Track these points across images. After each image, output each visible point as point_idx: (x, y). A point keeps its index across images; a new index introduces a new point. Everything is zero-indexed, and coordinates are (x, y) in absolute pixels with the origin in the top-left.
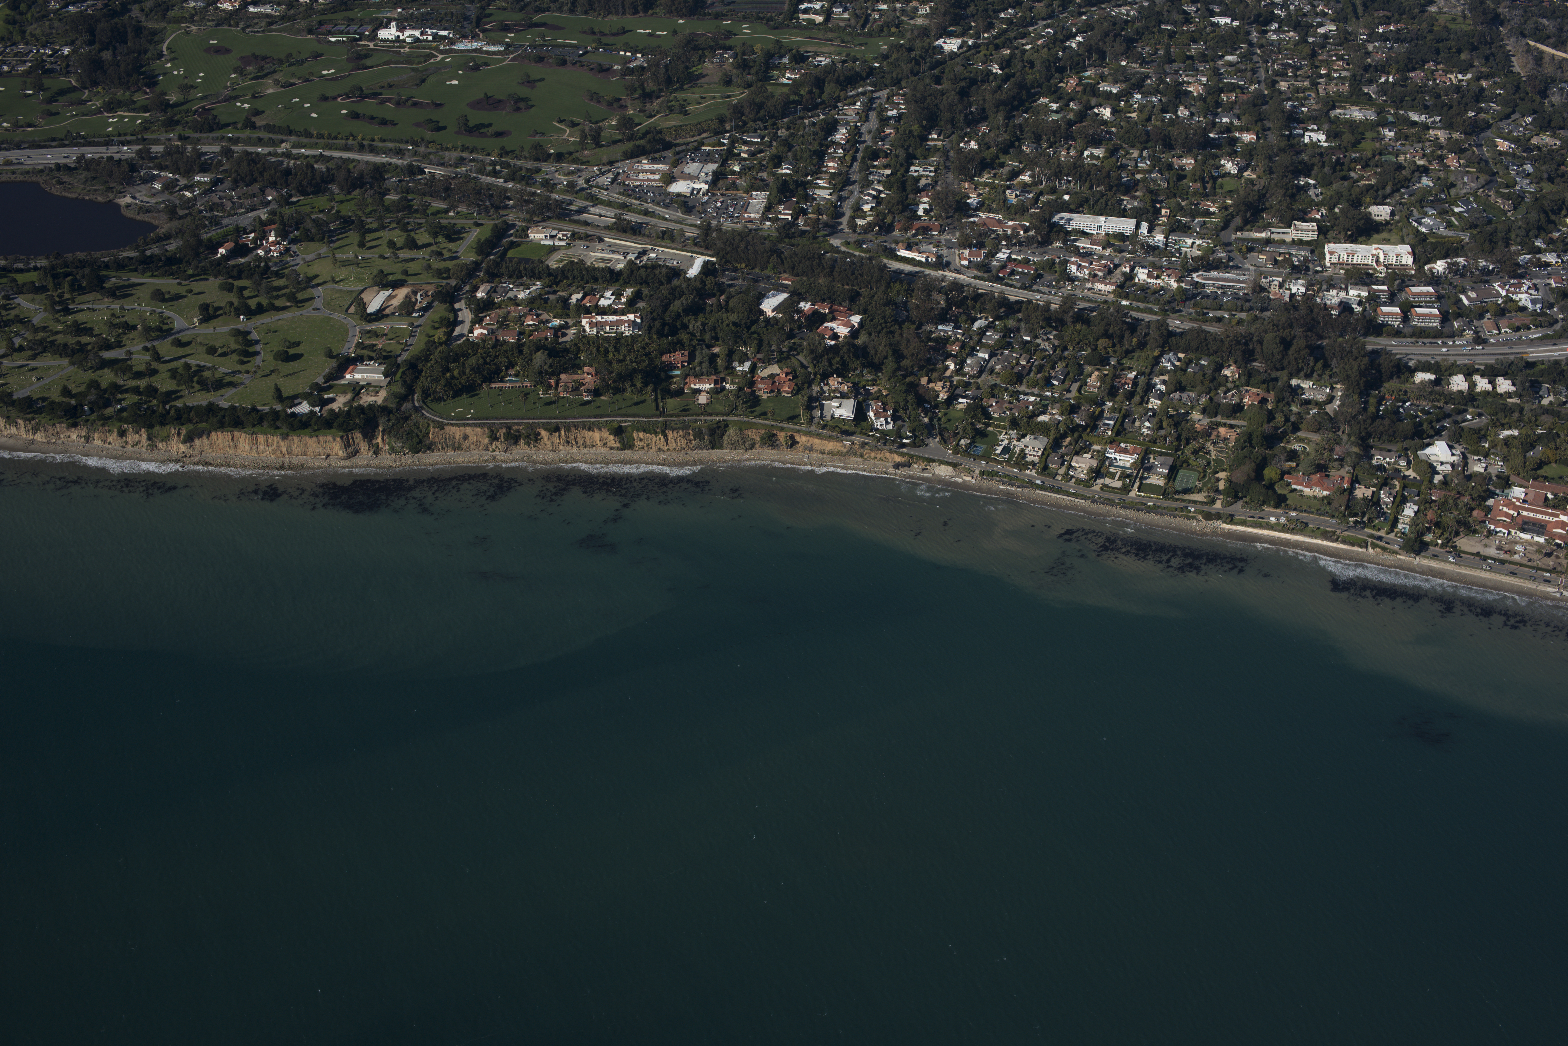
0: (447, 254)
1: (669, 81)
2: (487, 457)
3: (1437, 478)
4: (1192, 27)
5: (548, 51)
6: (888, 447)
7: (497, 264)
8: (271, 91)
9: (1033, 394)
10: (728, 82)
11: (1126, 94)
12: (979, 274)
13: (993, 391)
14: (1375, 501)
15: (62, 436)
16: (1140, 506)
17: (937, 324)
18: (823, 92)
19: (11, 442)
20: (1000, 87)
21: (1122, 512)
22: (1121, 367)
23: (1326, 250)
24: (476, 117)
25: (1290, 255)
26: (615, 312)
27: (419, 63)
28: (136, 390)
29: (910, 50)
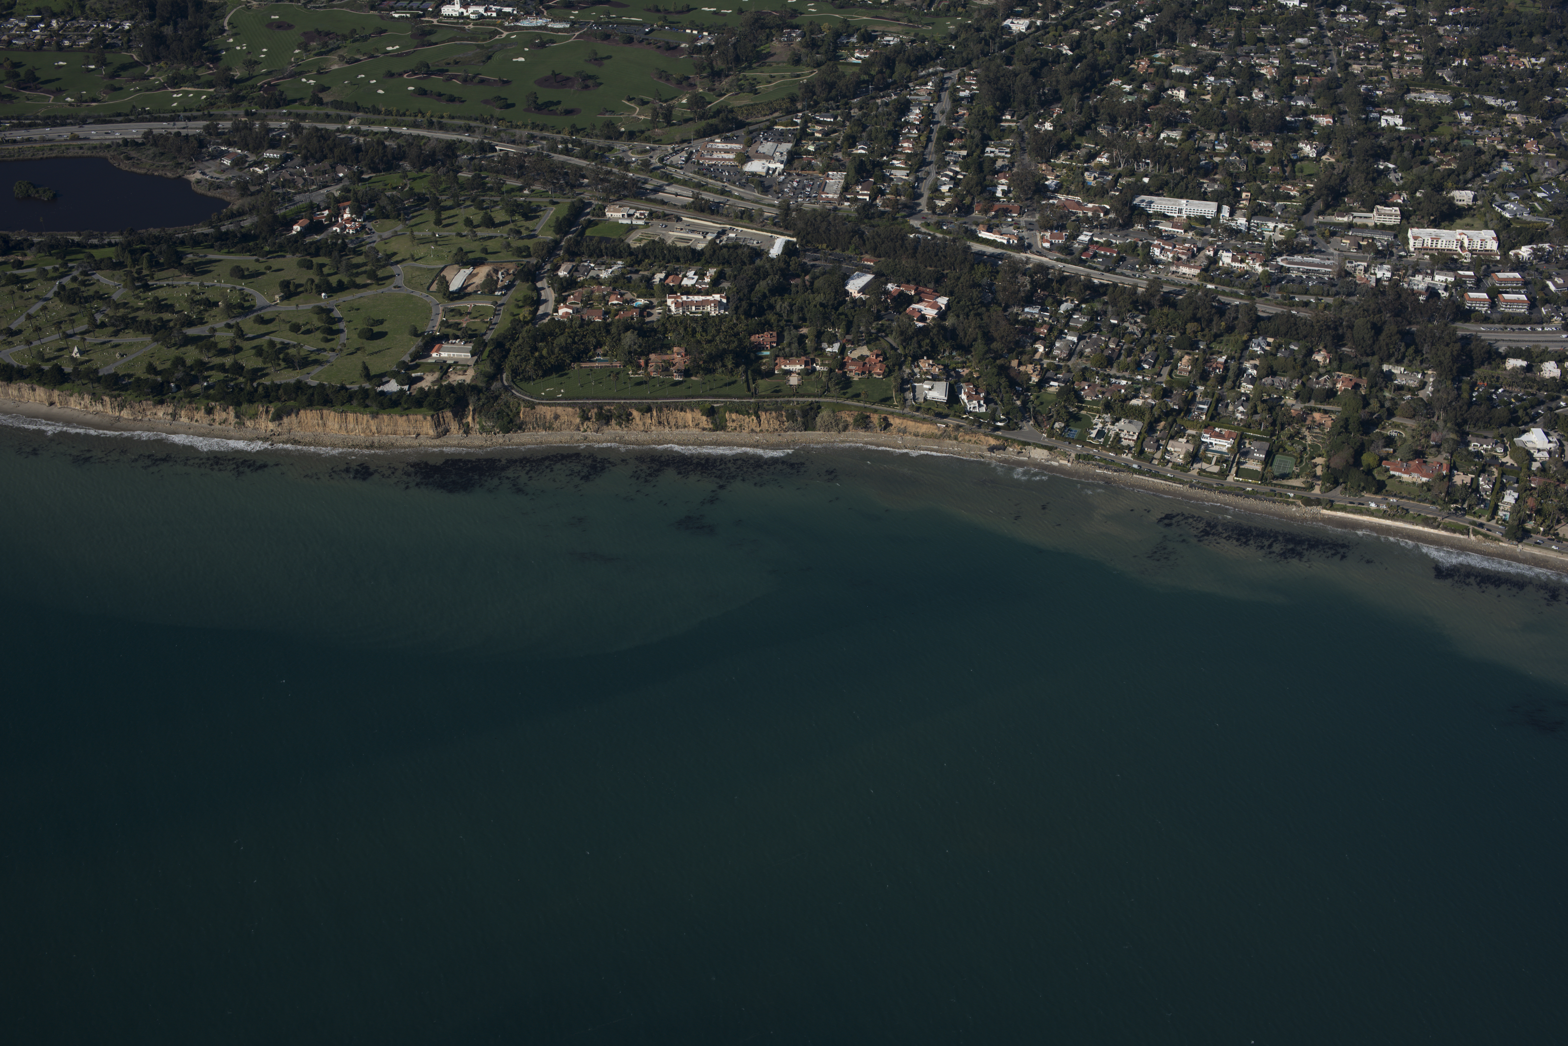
0: (525, 233)
1: (738, 60)
2: (579, 437)
3: (1535, 466)
4: (1260, 9)
5: (613, 28)
6: (982, 430)
7: (577, 243)
8: (335, 67)
9: (1124, 378)
10: (797, 61)
11: (1199, 76)
12: (1062, 257)
13: (1084, 375)
14: (1474, 488)
15: (148, 413)
16: (1239, 491)
17: (1024, 307)
18: (893, 72)
19: (97, 419)
20: (1071, 69)
21: (1221, 497)
22: (1210, 352)
23: (1410, 234)
24: (546, 95)
25: (1373, 239)
26: (699, 292)
27: (484, 40)
28: (222, 368)
29: (979, 30)
